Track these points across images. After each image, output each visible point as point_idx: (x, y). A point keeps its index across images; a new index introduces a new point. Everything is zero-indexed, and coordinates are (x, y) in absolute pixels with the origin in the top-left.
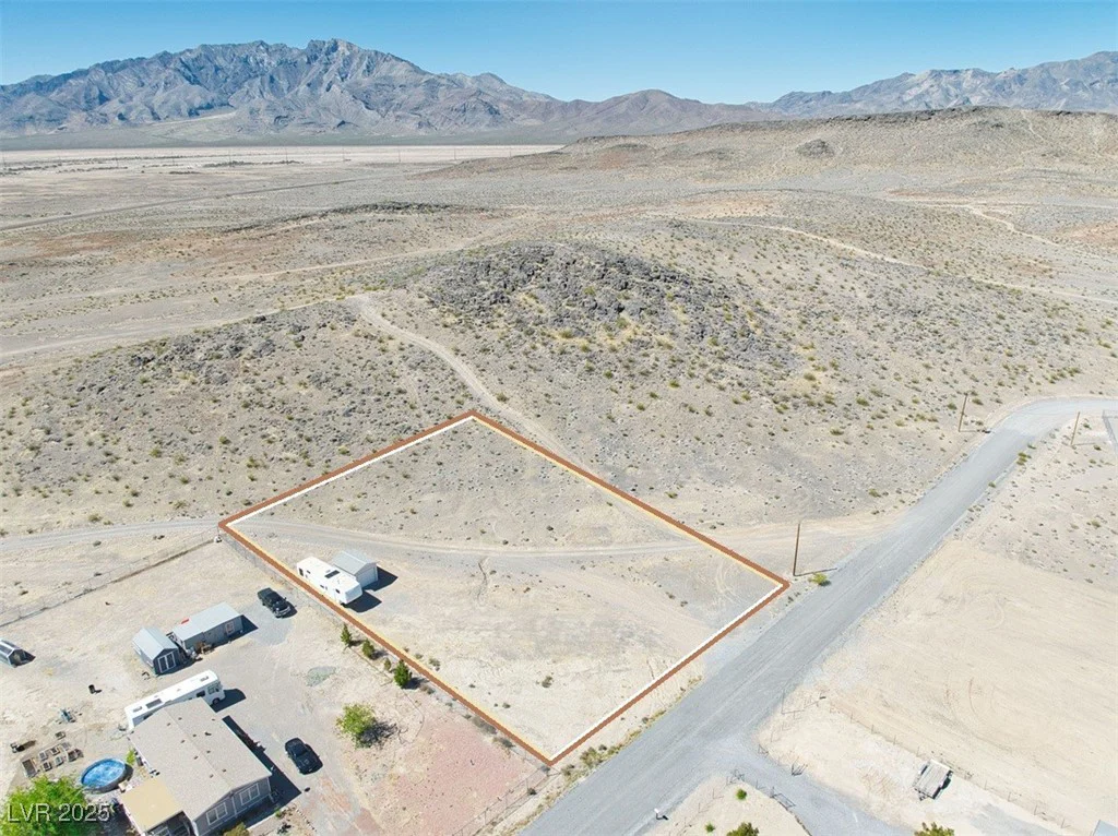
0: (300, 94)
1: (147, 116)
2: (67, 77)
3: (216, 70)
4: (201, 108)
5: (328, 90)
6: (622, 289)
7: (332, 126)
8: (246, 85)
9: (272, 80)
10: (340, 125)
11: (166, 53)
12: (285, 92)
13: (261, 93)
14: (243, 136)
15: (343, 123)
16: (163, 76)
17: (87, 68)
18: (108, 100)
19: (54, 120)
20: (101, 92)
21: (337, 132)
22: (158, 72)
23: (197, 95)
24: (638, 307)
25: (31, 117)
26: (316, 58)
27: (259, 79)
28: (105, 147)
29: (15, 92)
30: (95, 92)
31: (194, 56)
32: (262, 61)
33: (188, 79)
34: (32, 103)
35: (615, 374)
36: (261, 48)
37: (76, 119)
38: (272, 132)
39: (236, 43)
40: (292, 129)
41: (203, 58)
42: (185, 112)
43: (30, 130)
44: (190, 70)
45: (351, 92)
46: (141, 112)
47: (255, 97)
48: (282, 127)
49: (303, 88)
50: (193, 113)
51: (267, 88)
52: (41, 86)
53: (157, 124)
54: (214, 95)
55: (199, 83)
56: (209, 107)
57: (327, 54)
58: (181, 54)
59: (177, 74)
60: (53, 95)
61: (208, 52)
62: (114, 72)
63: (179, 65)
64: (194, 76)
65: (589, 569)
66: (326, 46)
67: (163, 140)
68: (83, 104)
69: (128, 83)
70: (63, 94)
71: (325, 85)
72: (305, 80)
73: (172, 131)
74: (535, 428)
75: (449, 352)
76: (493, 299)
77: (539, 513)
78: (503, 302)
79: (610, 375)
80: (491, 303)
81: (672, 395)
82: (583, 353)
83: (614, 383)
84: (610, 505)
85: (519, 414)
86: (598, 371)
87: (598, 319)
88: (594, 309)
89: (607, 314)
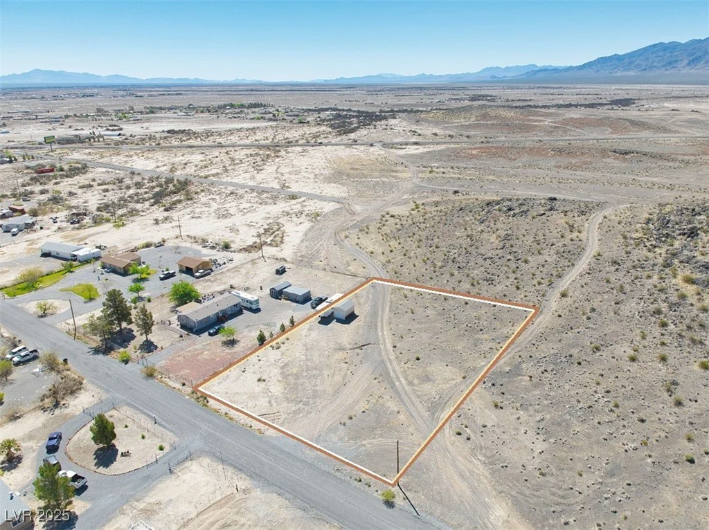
65: (376, 381)
74: (545, 320)
75: (594, 253)
76: (686, 231)
77: (436, 351)
78: (688, 237)
79: (664, 325)
80: (680, 234)
81: (683, 370)
82: (674, 298)
83: (657, 331)
84: (464, 378)
85: (554, 308)
86: (662, 316)
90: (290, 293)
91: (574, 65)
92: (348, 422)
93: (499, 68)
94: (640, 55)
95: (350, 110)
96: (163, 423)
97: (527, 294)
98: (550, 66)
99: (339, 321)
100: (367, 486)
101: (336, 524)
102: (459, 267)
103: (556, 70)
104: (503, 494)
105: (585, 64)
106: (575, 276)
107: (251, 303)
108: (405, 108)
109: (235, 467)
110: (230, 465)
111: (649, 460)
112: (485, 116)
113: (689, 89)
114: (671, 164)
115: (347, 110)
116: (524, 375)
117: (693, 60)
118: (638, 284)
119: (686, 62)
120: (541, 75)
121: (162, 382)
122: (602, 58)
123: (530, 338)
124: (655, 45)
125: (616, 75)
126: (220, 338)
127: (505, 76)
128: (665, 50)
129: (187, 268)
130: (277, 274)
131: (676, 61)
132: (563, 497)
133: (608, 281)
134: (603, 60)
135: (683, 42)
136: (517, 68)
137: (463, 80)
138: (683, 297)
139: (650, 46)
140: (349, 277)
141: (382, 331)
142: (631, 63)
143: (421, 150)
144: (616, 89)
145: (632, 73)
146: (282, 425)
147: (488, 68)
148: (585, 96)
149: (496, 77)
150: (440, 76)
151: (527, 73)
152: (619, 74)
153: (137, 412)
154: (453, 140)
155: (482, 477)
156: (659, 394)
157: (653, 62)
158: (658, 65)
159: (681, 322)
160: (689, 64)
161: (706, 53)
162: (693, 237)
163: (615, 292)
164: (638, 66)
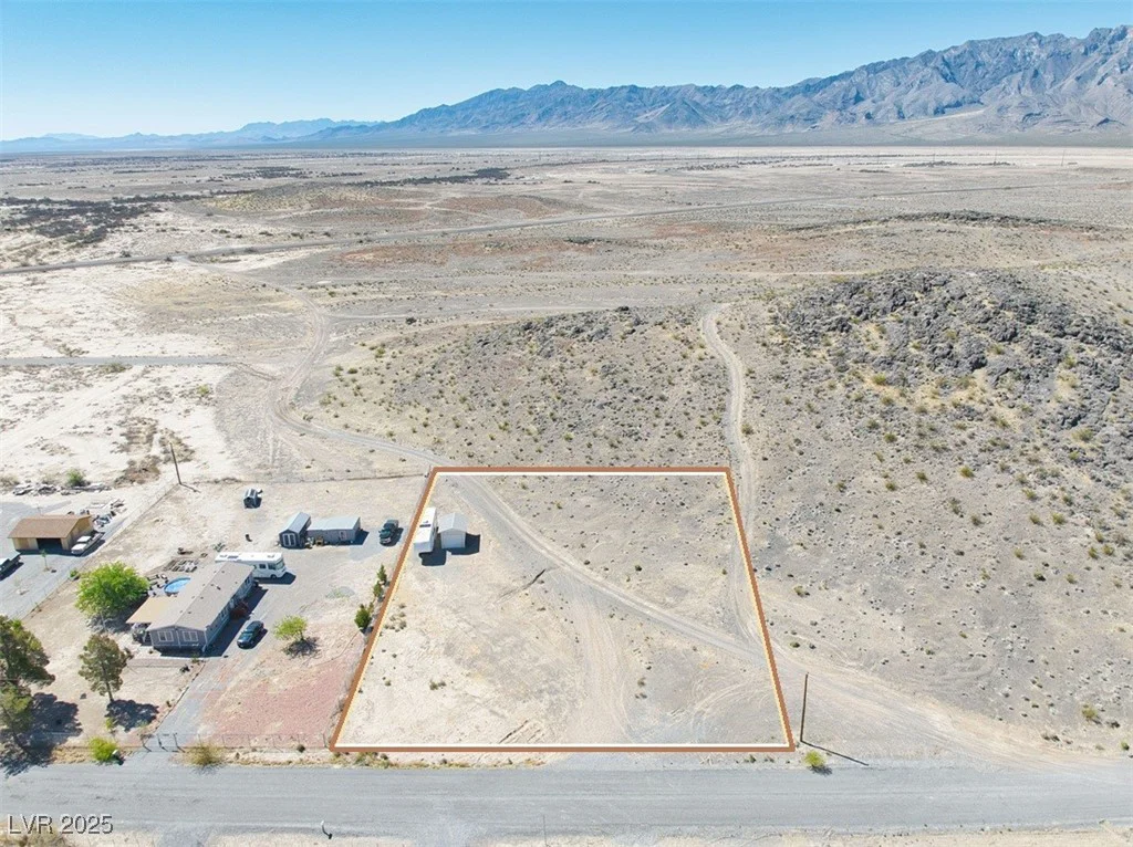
0: (1064, 88)
1: (893, 115)
2: (833, 79)
3: (977, 67)
4: (947, 107)
5: (1099, 83)
6: (1004, 340)
7: (1091, 125)
8: (1004, 80)
9: (1036, 73)
10: (1101, 123)
11: (930, 52)
12: (1047, 87)
13: (1019, 89)
14: (984, 136)
15: (1106, 121)
16: (919, 76)
17: (852, 70)
18: (863, 100)
19: (810, 119)
20: (858, 93)
21: (1095, 131)
22: (918, 71)
23: (948, 92)
24: (1006, 366)
25: (792, 117)
26: (1096, 47)
27: (1021, 73)
28: (844, 144)
29: (786, 94)
30: (853, 92)
31: (957, 53)
32: (1030, 54)
33: (945, 77)
34: (798, 104)
35: (901, 439)
36: (1034, 40)
37: (830, 118)
38: (1017, 131)
39: (1006, 37)
40: (1041, 128)
41: (967, 55)
42: (931, 111)
43: (789, 129)
44: (949, 67)
45: (1127, 85)
46: (888, 111)
47: (1013, 92)
48: (1030, 128)
49: (1070, 83)
50: (939, 111)
51: (1027, 83)
52: (809, 88)
53: (901, 122)
54: (966, 92)
55: (954, 81)
56: (958, 104)
57: (1110, 43)
58: (945, 51)
59: (934, 72)
60: (817, 97)
61: (974, 47)
62: (876, 72)
63: (940, 62)
64: (952, 74)
65: (616, 620)
66: (1112, 34)
67: (898, 139)
68: (839, 104)
69: (885, 83)
70: (824, 95)
71: (1098, 78)
72: (1075, 72)
73: (911, 130)
74: (749, 470)
75: (742, 372)
76: (834, 325)
77: (651, 551)
78: (842, 331)
79: (891, 439)
80: (829, 330)
81: (950, 484)
82: (881, 406)
83: (890, 449)
84: (725, 573)
85: (749, 451)
86: (882, 430)
87: (941, 371)
88: (944, 357)
89: (956, 367)
90: (327, 532)
91: (387, 121)
92: (643, 690)
95: (47, 201)
96: (345, 829)
97: (700, 441)
98: (352, 121)
99: (456, 551)
100: (769, 763)
101: (794, 831)
102: (570, 426)
103: (363, 127)
104: (919, 694)
105: (404, 119)
106: (741, 405)
107: (272, 566)
108: (160, 193)
109: (565, 833)
110: (554, 833)
111: (1006, 593)
112: (323, 201)
113: (558, 153)
114: (646, 251)
115: (41, 202)
116: (792, 545)
117: (543, 114)
118: (826, 398)
119: (535, 116)
120: (341, 135)
121: (247, 763)
123: (754, 497)
124: (492, 93)
125: (451, 134)
126: (271, 645)
127: (285, 138)
128: (505, 100)
129: (39, 540)
130: (247, 506)
131: (523, 115)
132: (972, 669)
133: (788, 403)
134: (426, 114)
135: (526, 89)
136: (302, 124)
137: (216, 143)
138: (888, 402)
139: (486, 94)
140: (391, 480)
141: (542, 547)
142: (467, 117)
143: (269, 262)
144: (463, 156)
145: (473, 132)
146: (554, 737)
147: (249, 124)
148: (439, 166)
149: (270, 139)
150: (172, 138)
151: (321, 132)
152: (455, 133)
153: (265, 835)
154: (306, 241)
155: (876, 686)
156: (947, 517)
157: (494, 117)
158: (502, 120)
159: (908, 432)
160: (539, 119)
161: (556, 104)
162: (847, 331)
163: (806, 413)
164: (477, 122)
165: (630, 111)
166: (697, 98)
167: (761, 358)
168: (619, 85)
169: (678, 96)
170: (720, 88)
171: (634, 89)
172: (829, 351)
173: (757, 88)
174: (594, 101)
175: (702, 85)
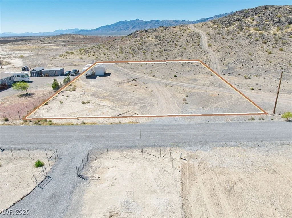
65: (168, 87)
74: (213, 54)
75: (205, 34)
76: (236, 20)
77: (179, 73)
79: (265, 43)
80: (234, 22)
82: (258, 35)
83: (266, 45)
84: (212, 76)
85: (212, 50)
86: (261, 41)
87: (277, 26)
88: (278, 22)
89: (283, 24)
90: (49, 71)
92: (186, 102)
93: (63, 30)
94: (116, 25)
97: (193, 49)
98: (84, 29)
99: (101, 76)
102: (145, 50)
103: (86, 31)
106: (206, 41)
107: (23, 76)
116: (237, 68)
118: (237, 36)
119: (132, 28)
120: (81, 33)
122: (103, 26)
124: (120, 22)
125: (109, 32)
126: (12, 95)
128: (124, 24)
131: (128, 27)
133: (223, 38)
135: (129, 21)
137: (48, 35)
138: (261, 34)
139: (118, 22)
141: (135, 74)
142: (113, 28)
145: (115, 32)
147: (58, 30)
151: (75, 32)
157: (121, 28)
158: (123, 29)
159: (271, 40)
160: (132, 29)
161: (137, 25)
162: (240, 21)
163: (231, 40)
164: (116, 29)
165: (156, 26)
166: (173, 23)
167: (211, 30)
168: (153, 20)
169: (168, 23)
170: (179, 21)
171: (157, 21)
172: (235, 26)
173: (189, 21)
174: (146, 24)
175: (174, 20)
